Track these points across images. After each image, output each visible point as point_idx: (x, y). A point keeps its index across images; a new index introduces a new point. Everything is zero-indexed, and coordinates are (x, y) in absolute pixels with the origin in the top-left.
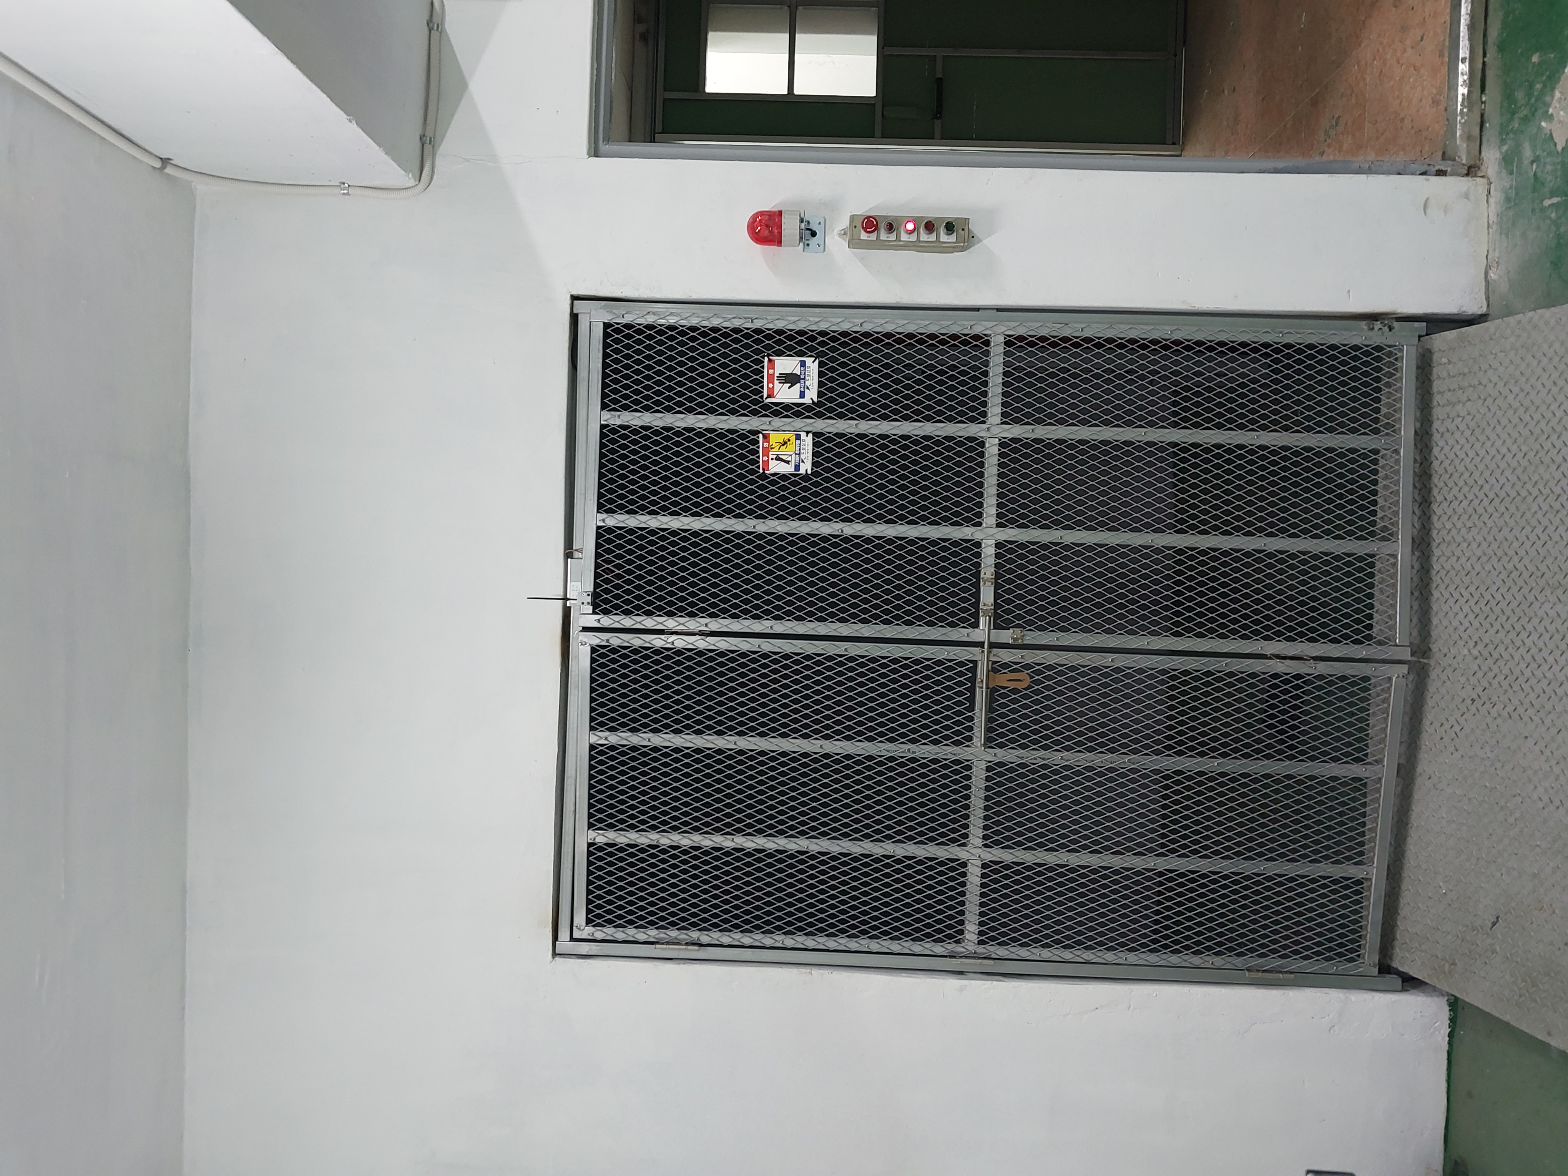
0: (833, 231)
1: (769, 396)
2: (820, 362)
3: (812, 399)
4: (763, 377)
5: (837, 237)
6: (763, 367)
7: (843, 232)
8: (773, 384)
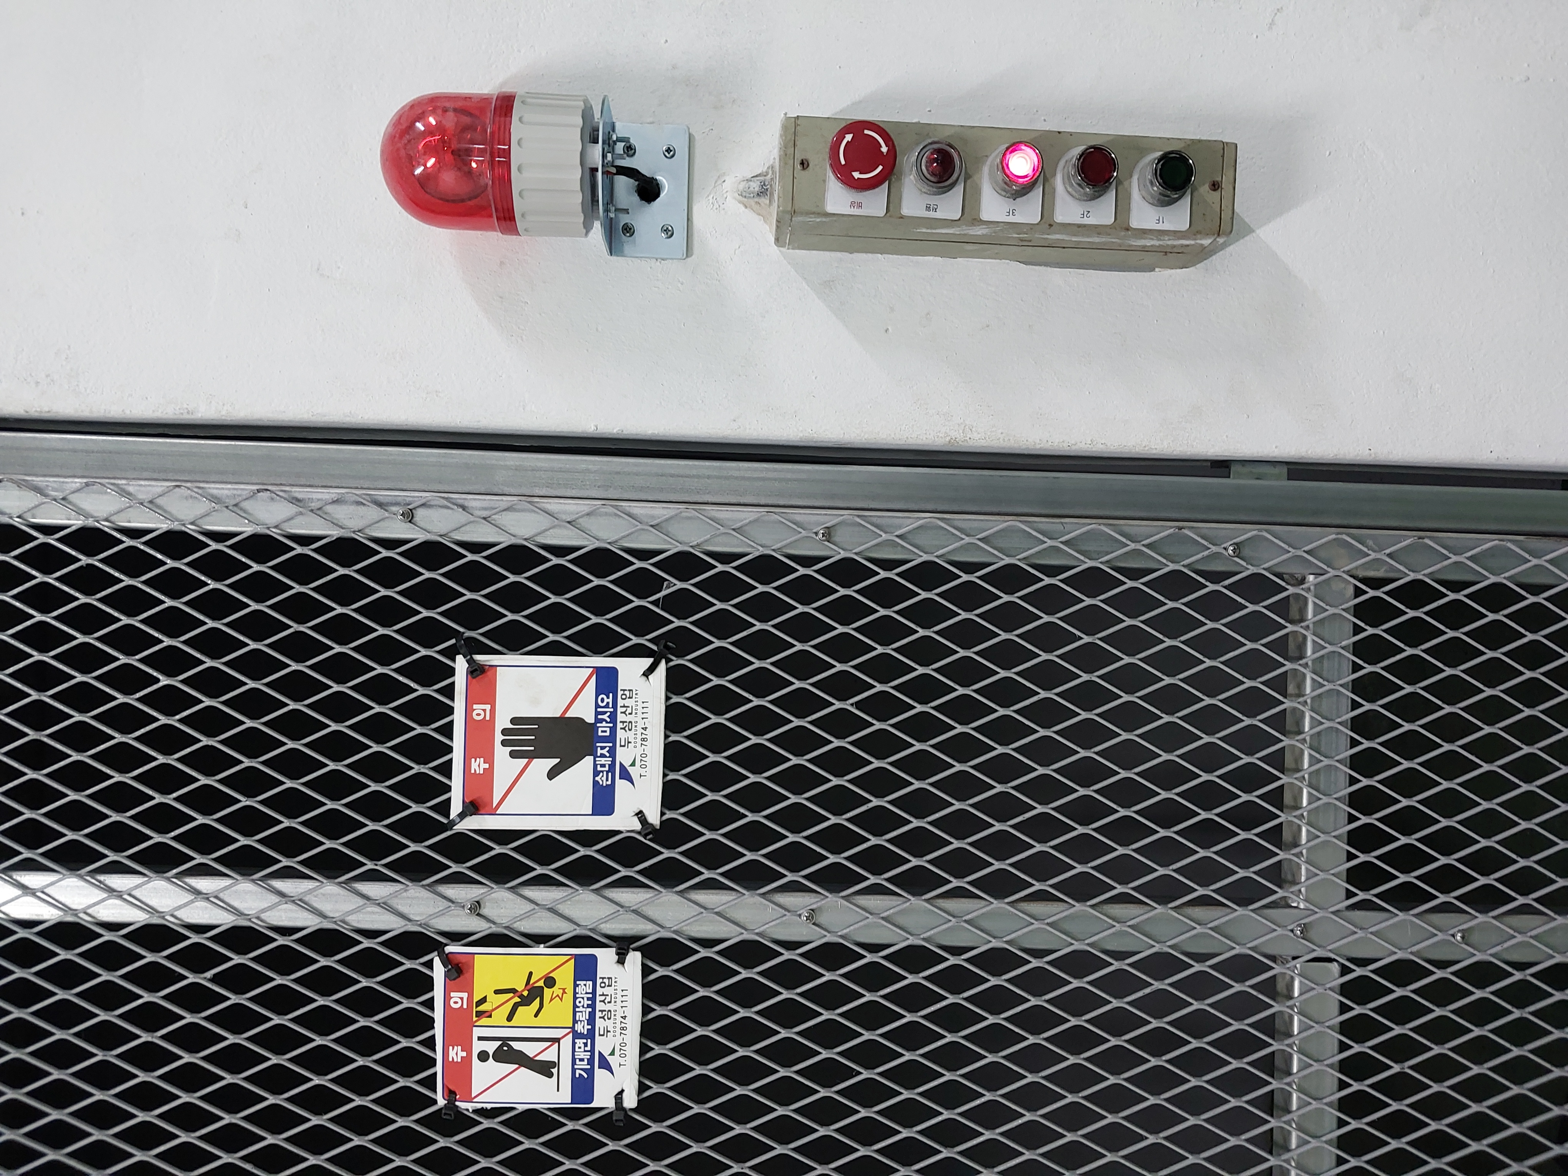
0: (720, 179)
1: (472, 807)
2: (671, 673)
3: (640, 815)
4: (448, 730)
5: (733, 205)
6: (449, 691)
7: (755, 186)
8: (490, 760)
